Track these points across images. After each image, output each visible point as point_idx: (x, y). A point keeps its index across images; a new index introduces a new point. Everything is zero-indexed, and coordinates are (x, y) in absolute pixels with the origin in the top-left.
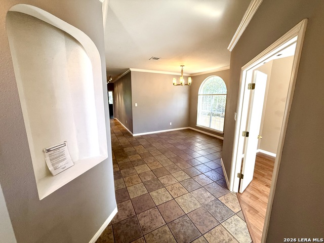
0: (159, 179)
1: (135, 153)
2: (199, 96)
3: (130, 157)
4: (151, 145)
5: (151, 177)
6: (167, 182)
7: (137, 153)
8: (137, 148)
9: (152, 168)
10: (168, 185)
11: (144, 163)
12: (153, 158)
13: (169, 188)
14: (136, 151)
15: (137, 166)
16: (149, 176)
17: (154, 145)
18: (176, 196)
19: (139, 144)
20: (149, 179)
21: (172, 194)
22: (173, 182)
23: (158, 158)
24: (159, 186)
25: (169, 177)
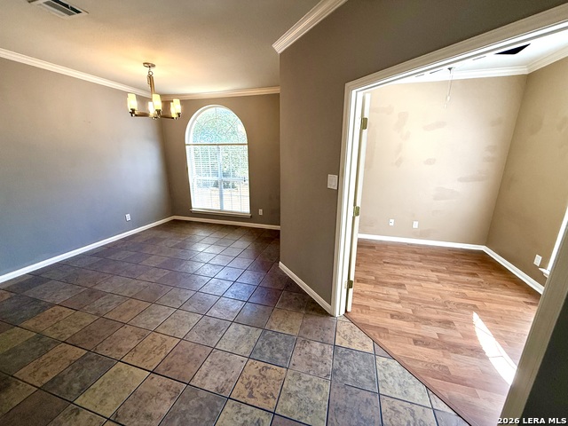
0: (196, 382)
1: (42, 344)
2: (187, 147)
3: (23, 373)
4: (92, 293)
5: (166, 395)
6: (223, 379)
7: (57, 342)
8: (43, 324)
9: (152, 363)
10: (231, 385)
11: (108, 363)
12: (128, 329)
13: (240, 391)
14: (40, 335)
15: (83, 390)
16: (157, 396)
17: (104, 287)
18: (273, 402)
19: (40, 307)
20: (165, 409)
21: (260, 402)
22: (238, 369)
23: (147, 321)
24: (212, 407)
25: (216, 360)
